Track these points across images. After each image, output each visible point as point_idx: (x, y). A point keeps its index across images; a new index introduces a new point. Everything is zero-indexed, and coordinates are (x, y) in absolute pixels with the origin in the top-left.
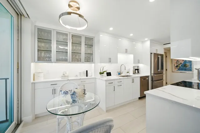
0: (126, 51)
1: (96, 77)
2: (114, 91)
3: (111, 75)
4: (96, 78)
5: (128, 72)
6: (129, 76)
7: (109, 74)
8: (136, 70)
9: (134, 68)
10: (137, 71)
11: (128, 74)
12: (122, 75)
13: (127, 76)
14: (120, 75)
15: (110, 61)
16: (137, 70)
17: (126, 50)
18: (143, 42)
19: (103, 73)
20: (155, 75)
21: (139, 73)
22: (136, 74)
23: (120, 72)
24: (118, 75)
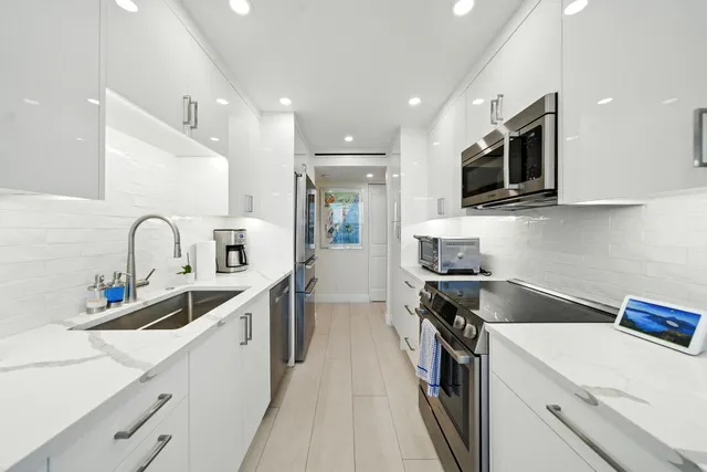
5: (188, 269)
8: (229, 248)
9: (218, 239)
10: (234, 255)
16: (234, 252)
17: (192, 104)
18: (264, 114)
21: (245, 264)
22: (232, 269)
23: (123, 279)
24: (102, 309)
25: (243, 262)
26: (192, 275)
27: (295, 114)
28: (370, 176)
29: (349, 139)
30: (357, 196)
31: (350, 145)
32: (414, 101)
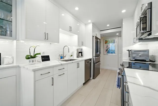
0: (70, 30)
1: (20, 65)
2: (53, 85)
3: (49, 60)
4: (19, 67)
5: (72, 56)
6: (73, 60)
7: (46, 58)
8: (79, 53)
9: (77, 51)
10: (80, 54)
11: (72, 58)
12: (65, 59)
13: (71, 60)
14: (63, 60)
15: (46, 38)
16: (80, 53)
17: (70, 27)
18: (86, 25)
19: (34, 57)
20: (96, 57)
21: (82, 56)
22: (80, 57)
23: (63, 55)
24: (60, 59)
25: (82, 55)
26: (72, 57)
27: (92, 23)
28: (117, 34)
29: (108, 25)
30: (114, 40)
31: (108, 27)
32: (124, 11)
